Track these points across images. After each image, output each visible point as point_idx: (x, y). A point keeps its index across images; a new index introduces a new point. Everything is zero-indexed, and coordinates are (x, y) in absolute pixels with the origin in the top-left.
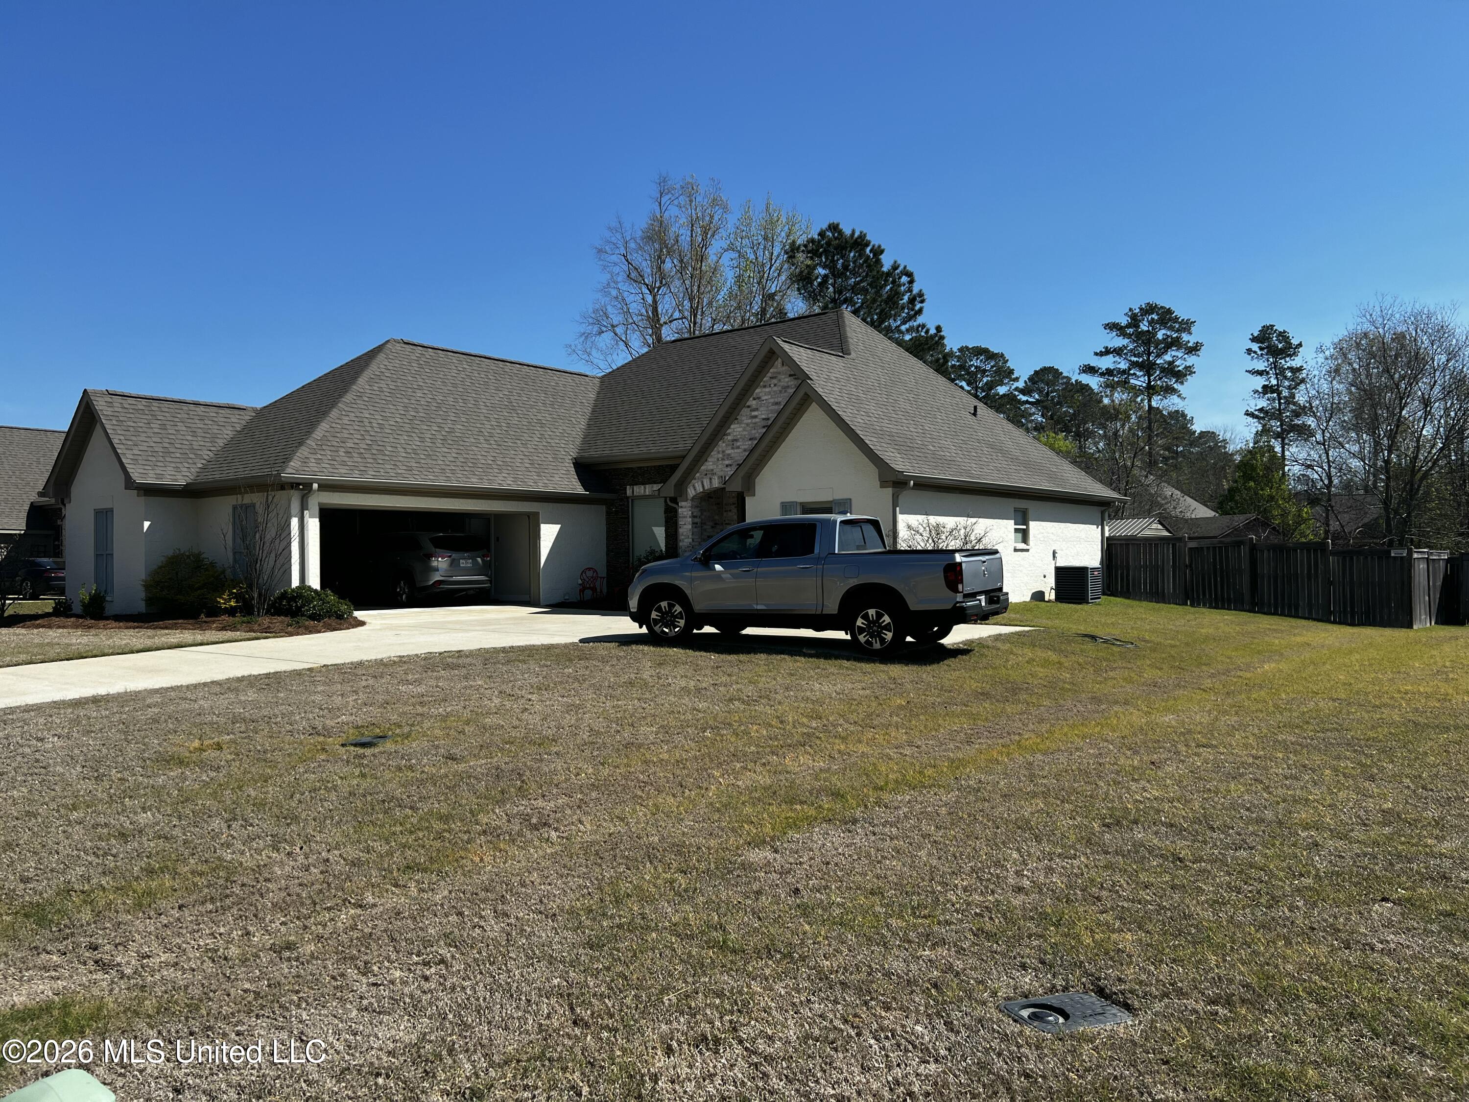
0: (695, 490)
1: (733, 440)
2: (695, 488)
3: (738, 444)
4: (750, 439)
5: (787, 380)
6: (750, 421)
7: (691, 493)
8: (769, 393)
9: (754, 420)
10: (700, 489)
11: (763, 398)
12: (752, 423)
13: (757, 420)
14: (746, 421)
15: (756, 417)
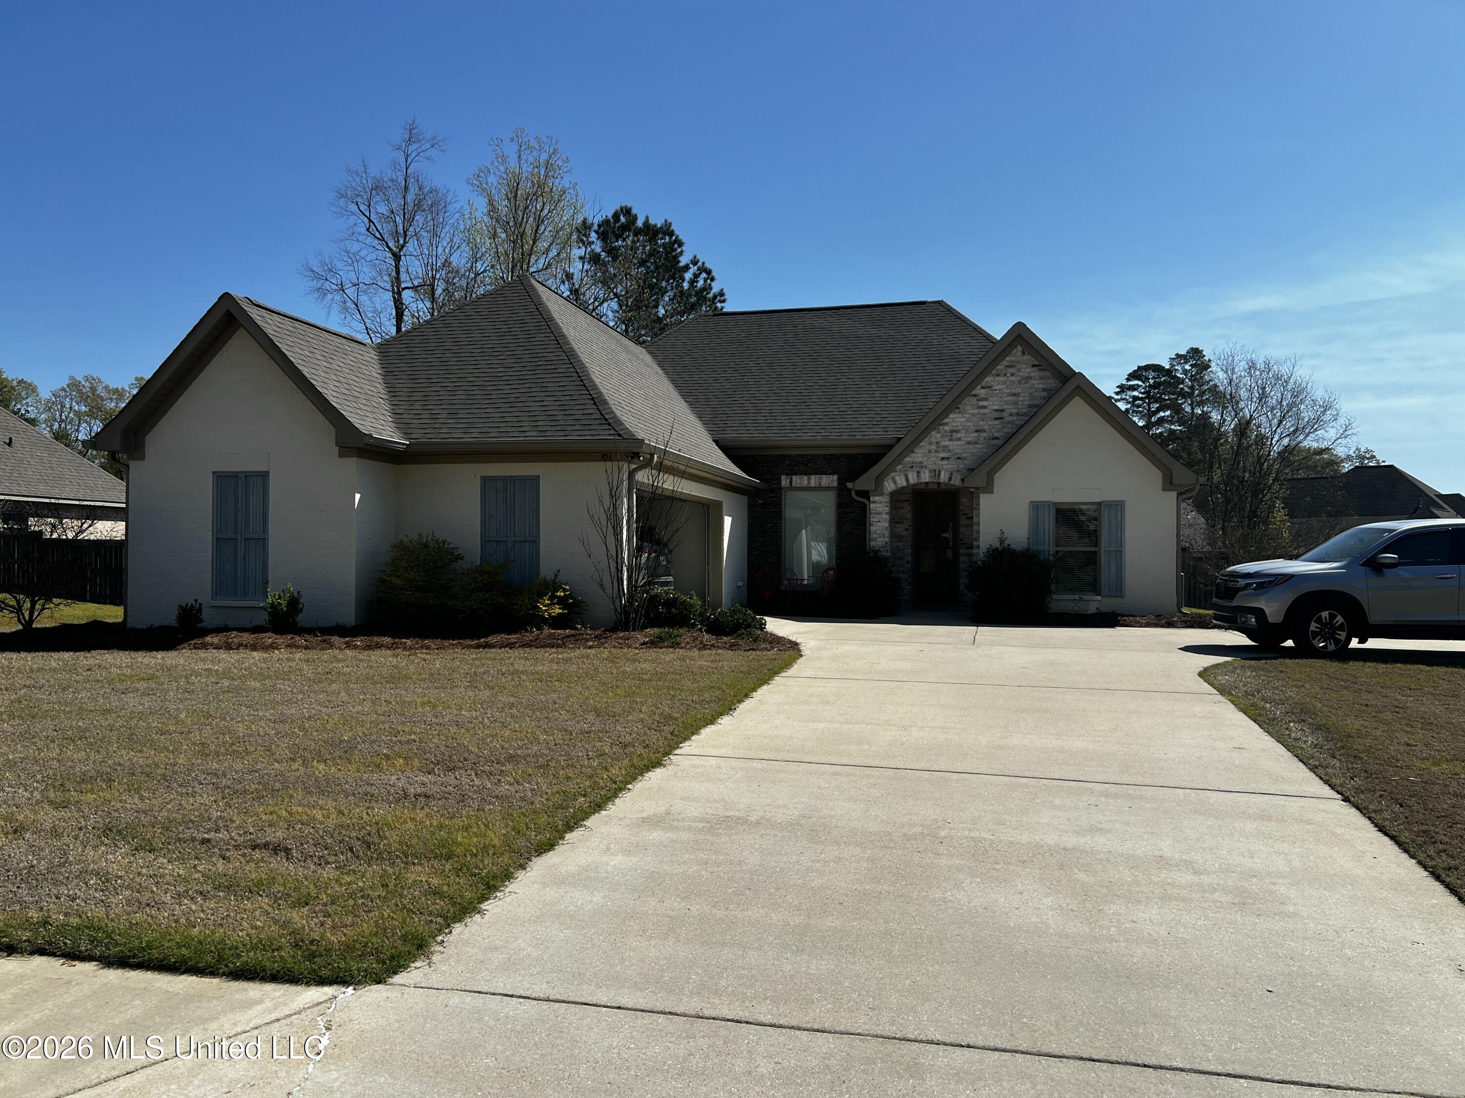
0: (895, 483)
1: (952, 431)
2: (896, 481)
3: (959, 435)
4: (976, 431)
5: (1029, 370)
6: (976, 411)
7: (889, 486)
8: (1005, 382)
9: (982, 411)
10: (901, 482)
11: (995, 388)
12: (979, 414)
13: (986, 411)
14: (970, 411)
15: (985, 407)
